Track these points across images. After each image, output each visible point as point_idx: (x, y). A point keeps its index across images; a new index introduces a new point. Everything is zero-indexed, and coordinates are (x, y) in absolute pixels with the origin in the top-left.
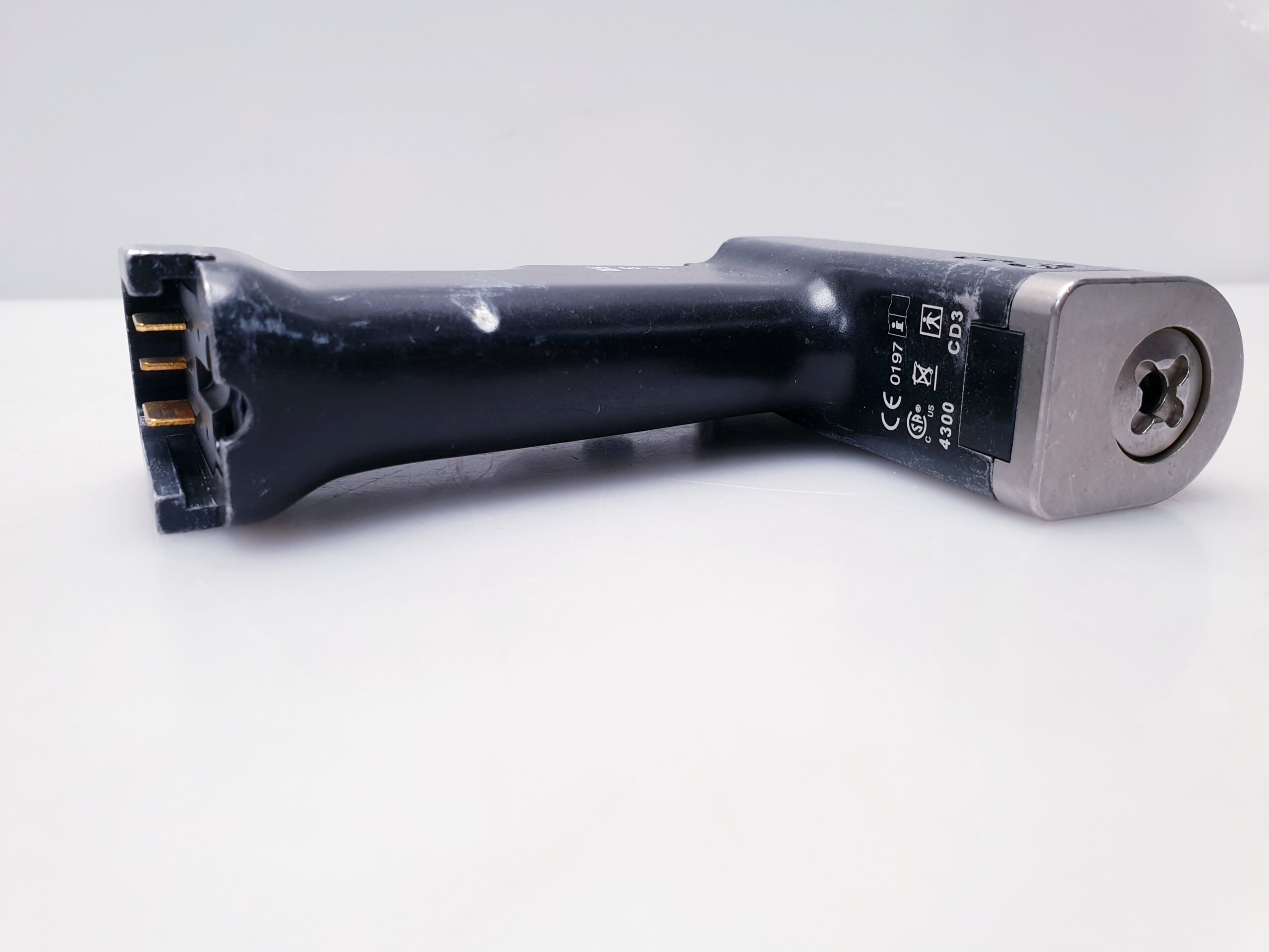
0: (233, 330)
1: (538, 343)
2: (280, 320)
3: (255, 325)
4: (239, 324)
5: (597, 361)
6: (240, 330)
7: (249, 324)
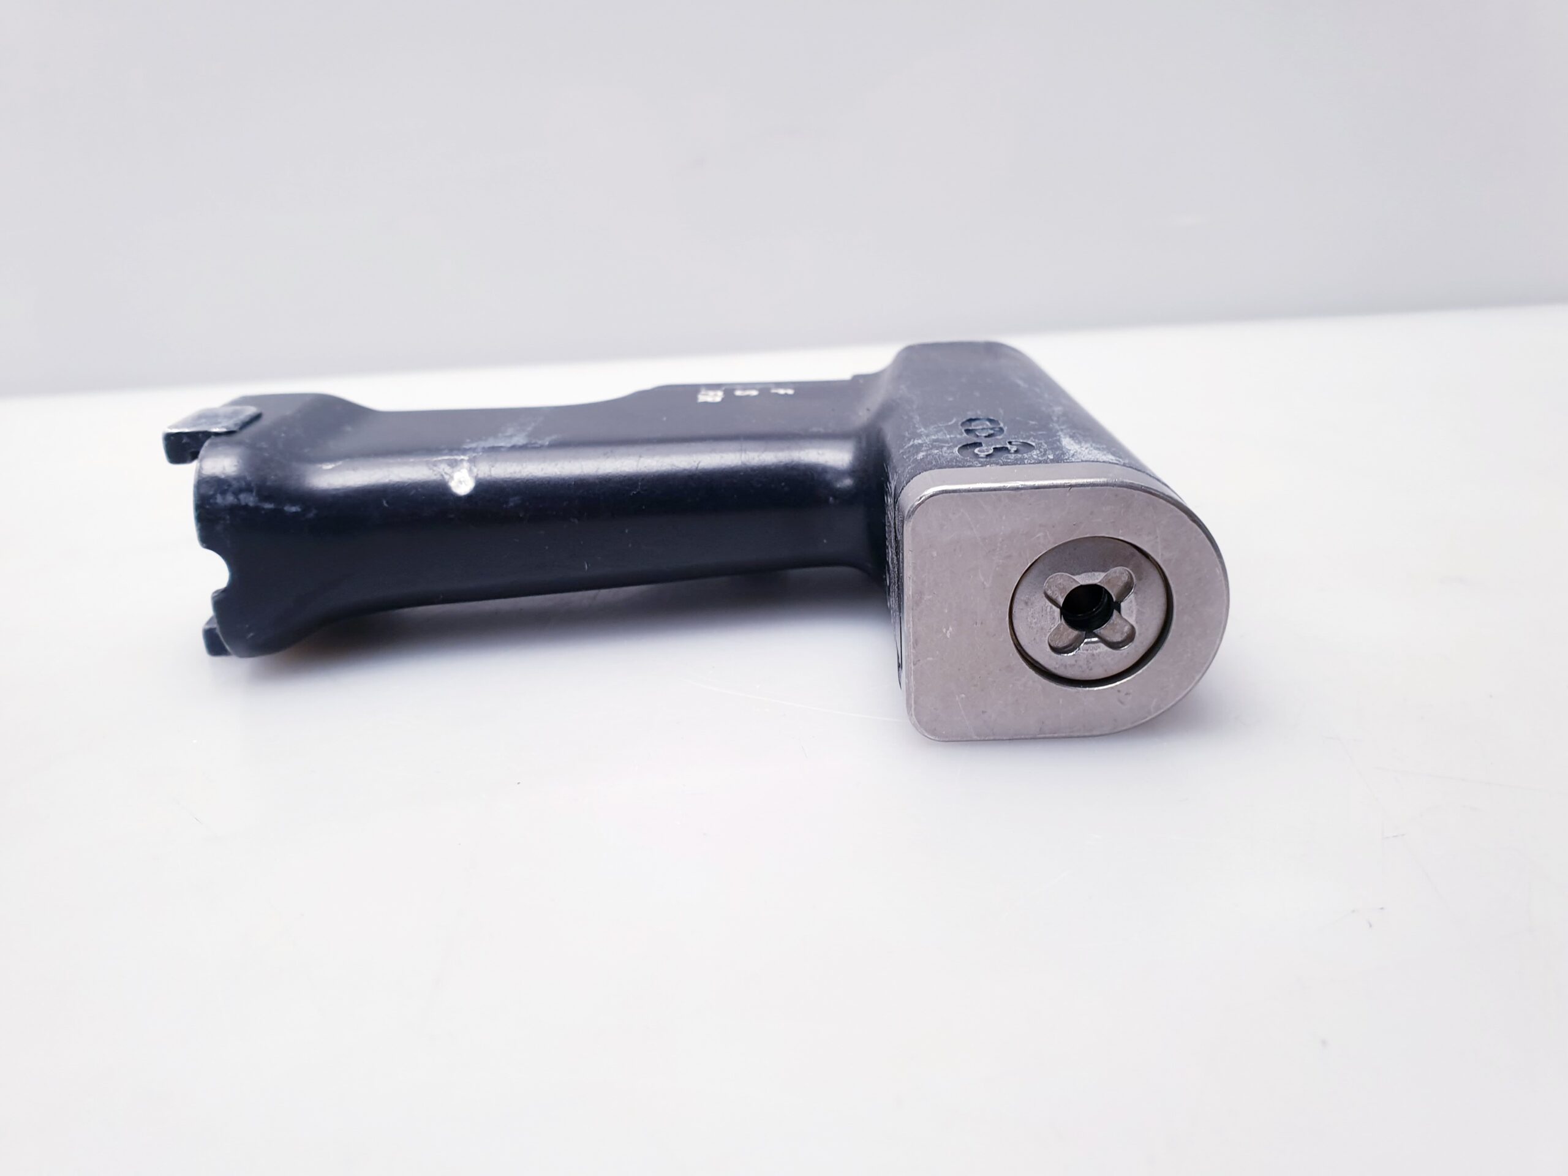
0: (210, 504)
1: (511, 504)
2: (254, 494)
3: (230, 499)
4: (216, 498)
5: (576, 521)
6: (216, 503)
7: (224, 499)
